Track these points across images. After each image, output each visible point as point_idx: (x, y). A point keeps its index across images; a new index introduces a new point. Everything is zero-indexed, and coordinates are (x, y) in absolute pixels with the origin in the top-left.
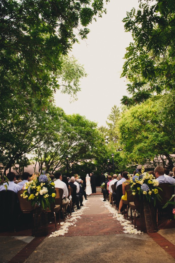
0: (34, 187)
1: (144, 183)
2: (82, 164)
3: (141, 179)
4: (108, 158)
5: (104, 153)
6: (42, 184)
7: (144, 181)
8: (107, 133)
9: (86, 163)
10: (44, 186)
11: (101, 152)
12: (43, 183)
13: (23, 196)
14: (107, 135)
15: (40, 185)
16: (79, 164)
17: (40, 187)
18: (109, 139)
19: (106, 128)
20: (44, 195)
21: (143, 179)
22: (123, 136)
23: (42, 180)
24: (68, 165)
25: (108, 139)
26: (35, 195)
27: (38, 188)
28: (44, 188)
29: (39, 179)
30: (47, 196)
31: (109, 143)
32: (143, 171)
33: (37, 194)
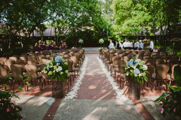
0: (51, 67)
1: (136, 68)
2: (84, 30)
3: (134, 65)
4: (104, 28)
5: (101, 24)
6: (57, 64)
7: (137, 66)
8: (103, 6)
9: (87, 30)
10: (59, 65)
11: (99, 23)
12: (59, 63)
13: (43, 72)
14: (103, 8)
15: (56, 65)
16: (82, 30)
17: (56, 67)
18: (105, 11)
19: (103, 2)
20: (59, 72)
21: (137, 65)
22: (117, 12)
23: (57, 61)
24: (74, 31)
25: (103, 11)
26: (52, 72)
27: (55, 67)
28: (59, 67)
29: (55, 60)
30: (62, 73)
31: (104, 14)
32: (137, 58)
33: (54, 72)
